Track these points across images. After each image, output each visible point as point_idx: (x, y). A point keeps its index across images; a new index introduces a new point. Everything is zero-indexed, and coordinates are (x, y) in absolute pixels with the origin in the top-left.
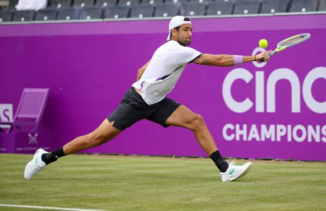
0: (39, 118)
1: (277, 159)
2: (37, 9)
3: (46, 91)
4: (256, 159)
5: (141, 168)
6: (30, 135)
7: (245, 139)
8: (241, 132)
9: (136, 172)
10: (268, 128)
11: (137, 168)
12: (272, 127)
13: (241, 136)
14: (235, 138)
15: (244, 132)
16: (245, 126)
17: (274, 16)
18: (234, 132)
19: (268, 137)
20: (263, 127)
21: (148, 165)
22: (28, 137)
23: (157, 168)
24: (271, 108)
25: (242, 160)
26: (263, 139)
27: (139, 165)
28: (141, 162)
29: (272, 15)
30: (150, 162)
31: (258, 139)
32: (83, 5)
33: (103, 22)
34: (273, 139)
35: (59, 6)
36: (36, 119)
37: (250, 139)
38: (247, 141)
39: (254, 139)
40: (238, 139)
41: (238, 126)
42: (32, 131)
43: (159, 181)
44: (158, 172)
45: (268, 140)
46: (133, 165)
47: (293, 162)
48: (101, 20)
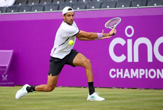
0: (8, 66)
1: (140, 88)
2: (8, 6)
3: (11, 51)
4: (128, 88)
5: (63, 94)
6: (3, 76)
7: (122, 77)
8: (119, 73)
9: (59, 95)
10: (135, 71)
11: (60, 94)
12: (137, 70)
13: (120, 75)
14: (116, 76)
15: (121, 73)
16: (122, 70)
17: (138, 8)
18: (116, 73)
19: (135, 76)
20: (132, 70)
21: (66, 92)
22: (2, 77)
23: (71, 93)
24: (136, 60)
25: (120, 89)
26: (132, 77)
27: (62, 92)
28: (63, 90)
29: (137, 8)
30: (68, 90)
31: (129, 77)
32: (33, 4)
33: (43, 12)
34: (137, 77)
35: (20, 4)
36: (6, 67)
37: (124, 77)
38: (123, 78)
39: (127, 77)
40: (118, 77)
41: (118, 70)
42: (4, 74)
43: (71, 100)
44: (71, 95)
45: (135, 78)
46: (59, 92)
47: (149, 90)
48: (42, 12)
